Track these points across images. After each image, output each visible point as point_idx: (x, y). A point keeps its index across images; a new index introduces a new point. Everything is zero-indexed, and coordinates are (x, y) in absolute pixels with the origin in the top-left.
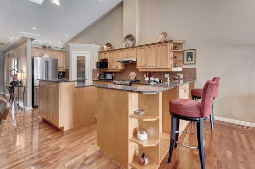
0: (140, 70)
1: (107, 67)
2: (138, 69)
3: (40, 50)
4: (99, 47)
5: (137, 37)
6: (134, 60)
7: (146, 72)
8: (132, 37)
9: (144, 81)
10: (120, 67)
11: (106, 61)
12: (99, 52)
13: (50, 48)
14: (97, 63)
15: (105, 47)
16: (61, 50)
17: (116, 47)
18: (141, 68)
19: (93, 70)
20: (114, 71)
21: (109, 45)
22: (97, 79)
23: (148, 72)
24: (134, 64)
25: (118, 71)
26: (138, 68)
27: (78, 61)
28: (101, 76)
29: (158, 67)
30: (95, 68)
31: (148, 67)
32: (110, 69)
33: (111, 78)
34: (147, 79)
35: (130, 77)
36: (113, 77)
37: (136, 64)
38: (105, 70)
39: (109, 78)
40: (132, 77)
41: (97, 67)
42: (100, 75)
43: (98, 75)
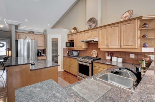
0: (101, 50)
1: (73, 46)
2: (100, 49)
3: (25, 34)
4: (68, 31)
5: (99, 19)
6: (96, 40)
7: (108, 52)
8: (94, 20)
9: (106, 60)
10: (83, 46)
11: (73, 41)
12: (68, 35)
13: (33, 32)
14: (67, 43)
15: (73, 31)
16: (42, 34)
17: (80, 29)
18: (102, 47)
19: (64, 48)
20: (79, 49)
21: (75, 29)
22: (66, 55)
23: (110, 51)
24: (96, 43)
25: (82, 49)
26: (99, 47)
27: (52, 42)
28: (70, 53)
29: (123, 47)
30: (65, 47)
31: (110, 47)
32: (75, 48)
33: (77, 55)
34: (109, 58)
35: (92, 54)
36: (78, 54)
37: (98, 43)
38: (72, 48)
39: (75, 55)
40: (94, 55)
41: (67, 46)
42: (68, 52)
43: (67, 52)
